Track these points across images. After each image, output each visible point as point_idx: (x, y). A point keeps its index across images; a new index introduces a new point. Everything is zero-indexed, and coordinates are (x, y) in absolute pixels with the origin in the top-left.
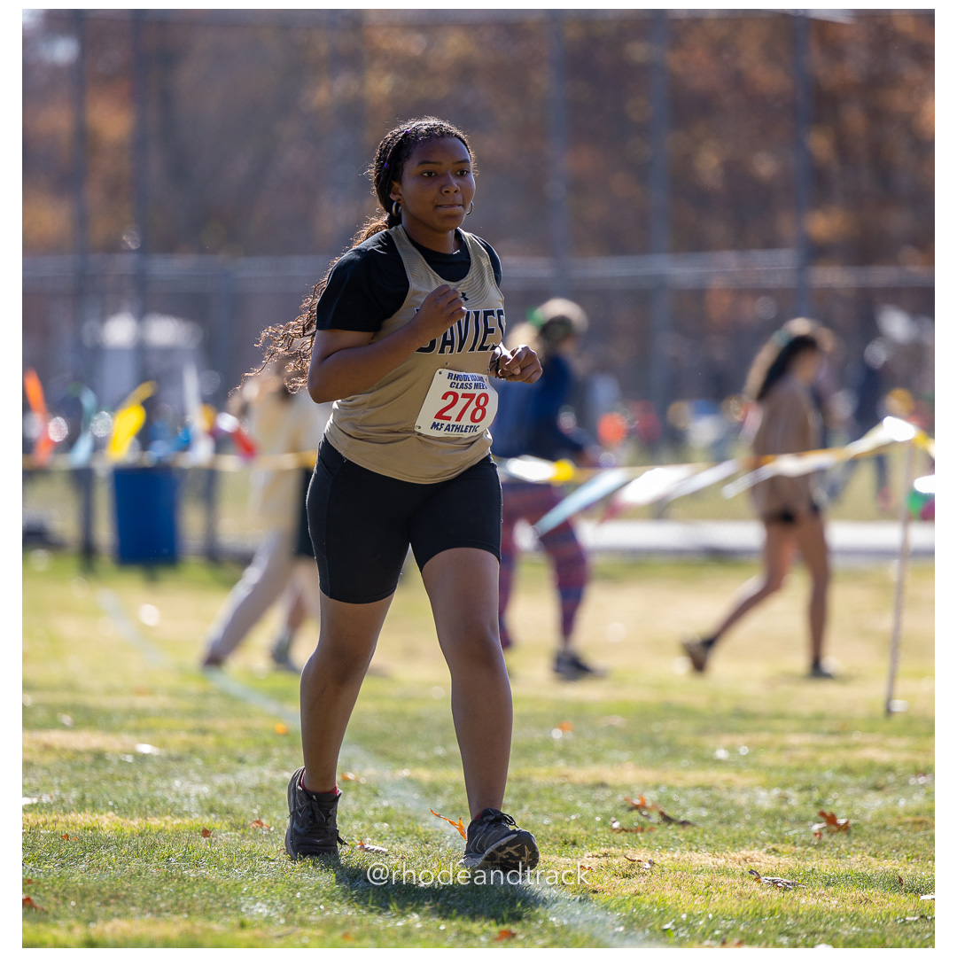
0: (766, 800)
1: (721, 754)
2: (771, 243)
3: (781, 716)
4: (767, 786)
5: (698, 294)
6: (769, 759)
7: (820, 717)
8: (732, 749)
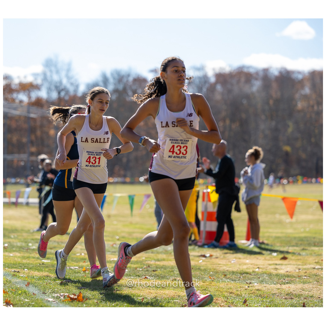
0: (19, 244)
1: (12, 236)
2: (24, 153)
3: (22, 230)
4: (19, 242)
5: (12, 161)
6: (20, 237)
7: (29, 230)
8: (14, 236)
